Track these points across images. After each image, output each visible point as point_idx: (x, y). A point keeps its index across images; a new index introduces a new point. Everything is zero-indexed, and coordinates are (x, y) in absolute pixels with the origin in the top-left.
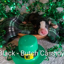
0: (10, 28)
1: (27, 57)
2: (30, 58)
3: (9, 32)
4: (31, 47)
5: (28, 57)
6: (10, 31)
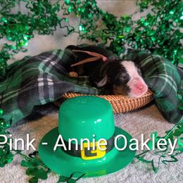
0: (42, 79)
3: (38, 88)
5: (93, 152)
6: (41, 84)
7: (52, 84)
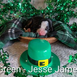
3: (8, 33)
4: (44, 52)
5: (43, 64)
7: (14, 32)
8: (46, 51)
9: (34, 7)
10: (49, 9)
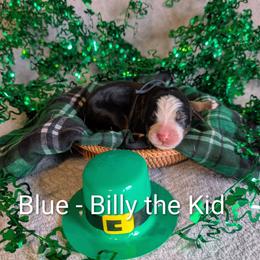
0: (49, 125)
1: (112, 225)
2: (120, 229)
3: (40, 134)
5: (116, 226)
8: (129, 188)
9: (139, 50)
10: (177, 56)
